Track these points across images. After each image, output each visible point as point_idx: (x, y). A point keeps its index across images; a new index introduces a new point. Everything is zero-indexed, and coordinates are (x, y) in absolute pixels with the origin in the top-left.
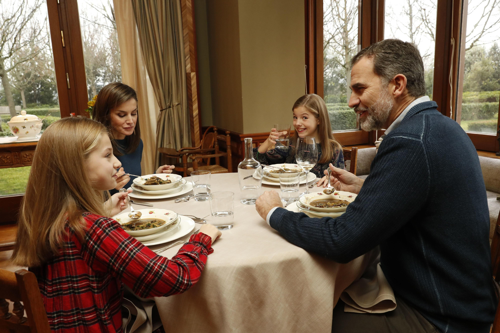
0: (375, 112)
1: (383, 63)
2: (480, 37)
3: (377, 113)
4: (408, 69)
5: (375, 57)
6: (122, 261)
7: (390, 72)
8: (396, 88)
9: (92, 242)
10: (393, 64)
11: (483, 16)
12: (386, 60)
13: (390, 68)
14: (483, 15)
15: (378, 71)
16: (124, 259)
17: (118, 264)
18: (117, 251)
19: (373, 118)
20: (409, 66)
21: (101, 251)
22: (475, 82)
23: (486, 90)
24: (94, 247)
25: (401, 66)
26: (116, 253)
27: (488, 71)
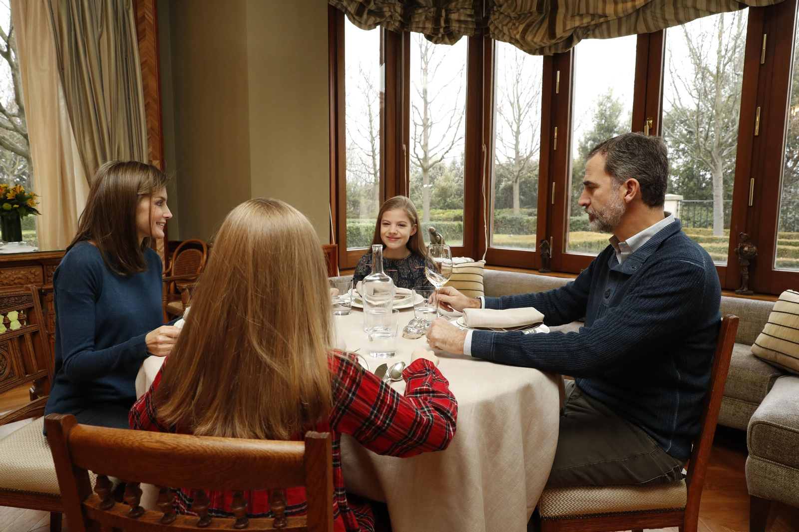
0: (604, 216)
1: (615, 162)
2: (450, 148)
3: (606, 218)
4: (643, 171)
5: (608, 155)
6: (388, 409)
7: (621, 174)
8: (628, 193)
9: (344, 390)
10: (626, 165)
11: (450, 127)
12: (619, 160)
13: (622, 169)
14: (450, 125)
15: (610, 170)
16: (391, 404)
17: (383, 415)
18: (380, 395)
19: (600, 222)
20: (644, 168)
21: (358, 401)
22: (439, 199)
23: (450, 208)
24: (348, 396)
25: (635, 167)
26: (378, 398)
27: (451, 187)
